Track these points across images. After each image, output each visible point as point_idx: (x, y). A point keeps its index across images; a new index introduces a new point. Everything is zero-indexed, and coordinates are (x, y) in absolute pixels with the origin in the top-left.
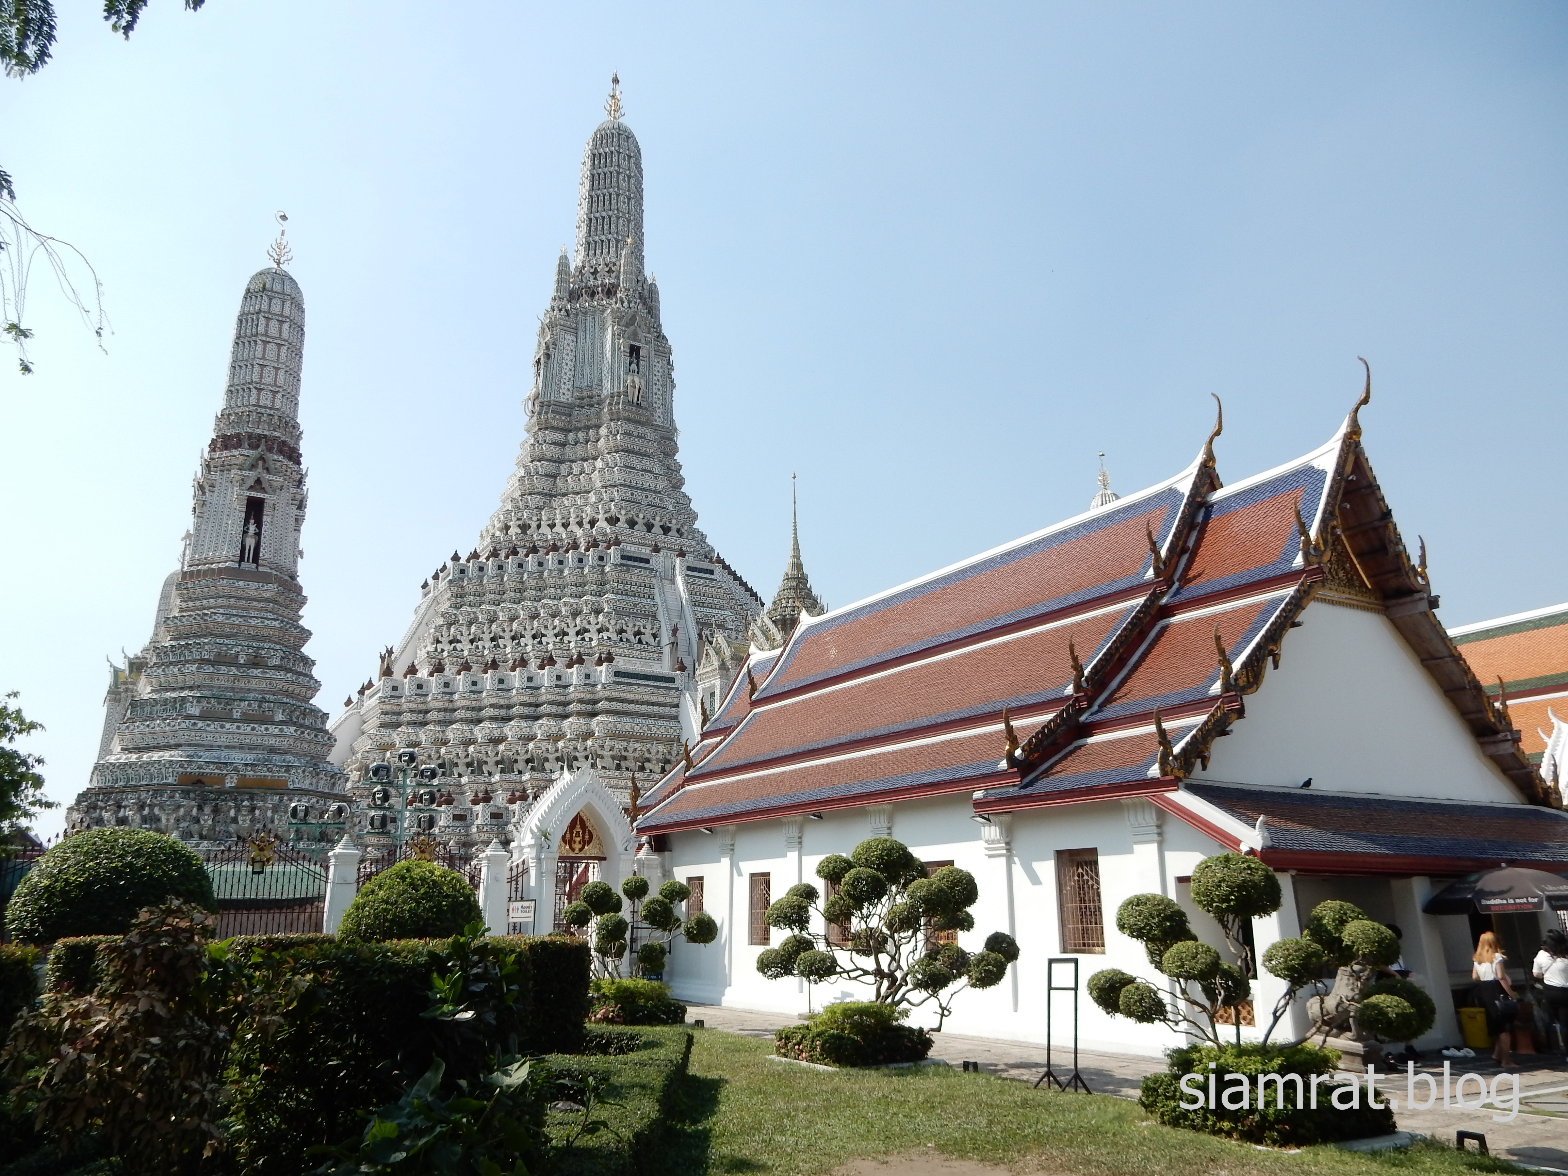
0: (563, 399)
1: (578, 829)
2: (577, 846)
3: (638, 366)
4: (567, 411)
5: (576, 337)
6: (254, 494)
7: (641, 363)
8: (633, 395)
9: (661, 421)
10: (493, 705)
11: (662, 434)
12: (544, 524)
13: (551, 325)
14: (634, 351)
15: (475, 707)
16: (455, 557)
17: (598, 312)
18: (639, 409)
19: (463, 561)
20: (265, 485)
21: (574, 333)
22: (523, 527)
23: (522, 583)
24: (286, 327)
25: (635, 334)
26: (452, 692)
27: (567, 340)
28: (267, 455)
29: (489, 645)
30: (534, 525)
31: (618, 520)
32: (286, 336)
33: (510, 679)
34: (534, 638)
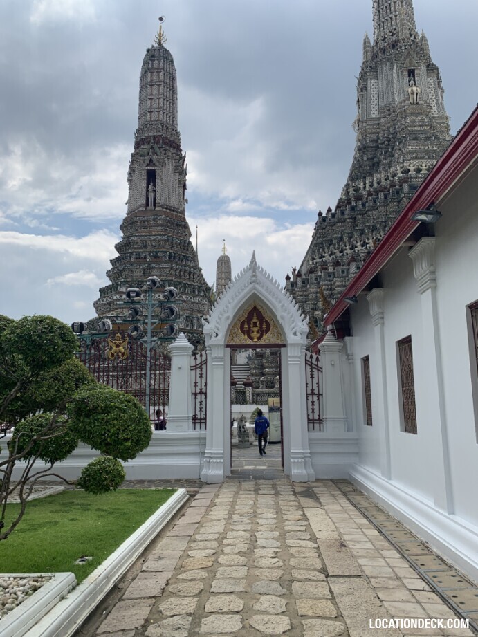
0: (373, 116)
1: (255, 320)
2: (255, 335)
3: (415, 81)
4: (377, 122)
5: (378, 80)
6: (149, 168)
7: (416, 79)
8: (412, 98)
9: (435, 114)
10: (339, 286)
11: (438, 121)
12: (367, 185)
13: (363, 77)
14: (411, 73)
15: (331, 289)
16: (320, 214)
17: (388, 60)
18: (418, 107)
19: (324, 215)
20: (155, 162)
21: (376, 77)
22: (357, 190)
23: (355, 218)
24: (162, 74)
25: (411, 63)
26: (319, 283)
27: (372, 83)
28: (155, 146)
29: (338, 254)
30: (362, 187)
31: (409, 170)
32: (162, 78)
33: (348, 269)
34: (362, 246)
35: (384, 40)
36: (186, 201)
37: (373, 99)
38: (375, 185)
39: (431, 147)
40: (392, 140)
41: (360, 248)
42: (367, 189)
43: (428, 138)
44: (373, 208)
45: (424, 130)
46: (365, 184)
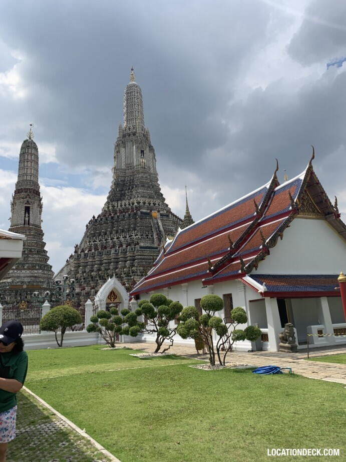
0: (123, 168)
1: (112, 295)
2: (112, 300)
4: (124, 171)
5: (125, 149)
6: (27, 205)
7: (145, 155)
8: (143, 165)
9: (152, 172)
10: (105, 260)
11: (154, 176)
12: (119, 205)
13: (118, 146)
14: (142, 152)
15: (101, 261)
16: (94, 217)
17: (132, 141)
18: (145, 169)
19: (96, 218)
20: (30, 202)
21: (125, 147)
22: (113, 207)
23: (113, 223)
24: (33, 156)
25: (142, 147)
26: (94, 256)
27: (122, 150)
28: (30, 194)
29: (104, 242)
30: (116, 205)
31: (140, 202)
32: (33, 159)
33: (110, 251)
34: (117, 239)
35: (129, 129)
36: (42, 221)
37: (123, 159)
38: (123, 206)
39: (150, 192)
40: (132, 183)
41: (116, 240)
42: (119, 207)
43: (149, 187)
44: (123, 220)
45: (148, 182)
46: (118, 204)
